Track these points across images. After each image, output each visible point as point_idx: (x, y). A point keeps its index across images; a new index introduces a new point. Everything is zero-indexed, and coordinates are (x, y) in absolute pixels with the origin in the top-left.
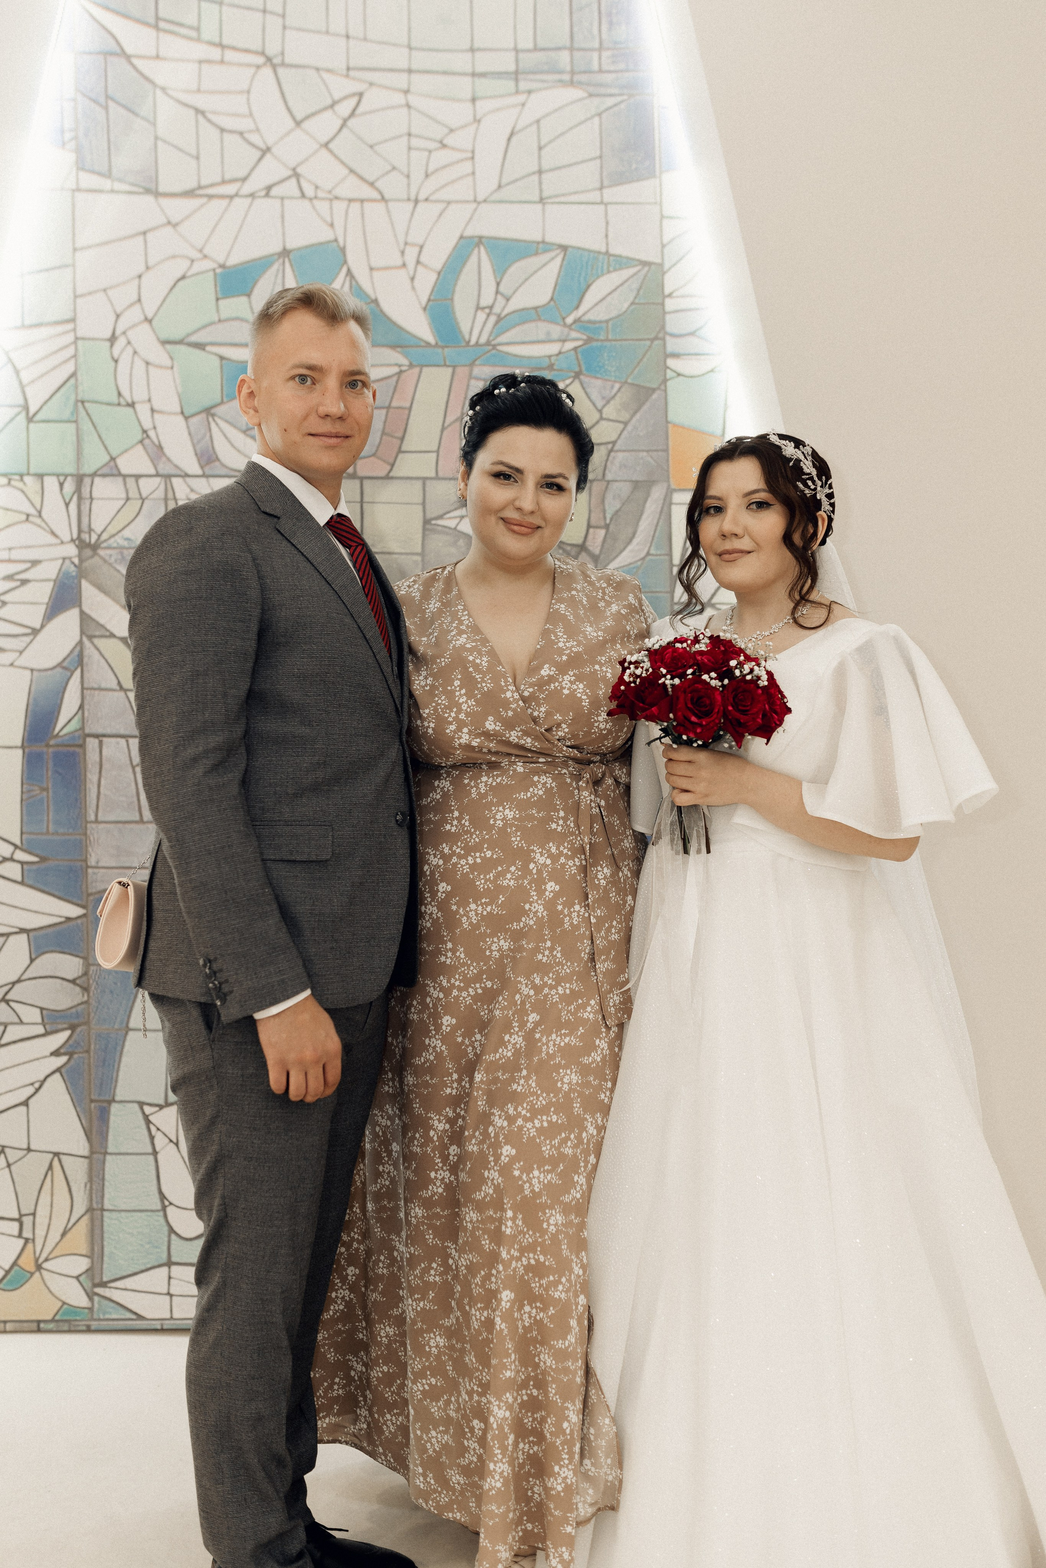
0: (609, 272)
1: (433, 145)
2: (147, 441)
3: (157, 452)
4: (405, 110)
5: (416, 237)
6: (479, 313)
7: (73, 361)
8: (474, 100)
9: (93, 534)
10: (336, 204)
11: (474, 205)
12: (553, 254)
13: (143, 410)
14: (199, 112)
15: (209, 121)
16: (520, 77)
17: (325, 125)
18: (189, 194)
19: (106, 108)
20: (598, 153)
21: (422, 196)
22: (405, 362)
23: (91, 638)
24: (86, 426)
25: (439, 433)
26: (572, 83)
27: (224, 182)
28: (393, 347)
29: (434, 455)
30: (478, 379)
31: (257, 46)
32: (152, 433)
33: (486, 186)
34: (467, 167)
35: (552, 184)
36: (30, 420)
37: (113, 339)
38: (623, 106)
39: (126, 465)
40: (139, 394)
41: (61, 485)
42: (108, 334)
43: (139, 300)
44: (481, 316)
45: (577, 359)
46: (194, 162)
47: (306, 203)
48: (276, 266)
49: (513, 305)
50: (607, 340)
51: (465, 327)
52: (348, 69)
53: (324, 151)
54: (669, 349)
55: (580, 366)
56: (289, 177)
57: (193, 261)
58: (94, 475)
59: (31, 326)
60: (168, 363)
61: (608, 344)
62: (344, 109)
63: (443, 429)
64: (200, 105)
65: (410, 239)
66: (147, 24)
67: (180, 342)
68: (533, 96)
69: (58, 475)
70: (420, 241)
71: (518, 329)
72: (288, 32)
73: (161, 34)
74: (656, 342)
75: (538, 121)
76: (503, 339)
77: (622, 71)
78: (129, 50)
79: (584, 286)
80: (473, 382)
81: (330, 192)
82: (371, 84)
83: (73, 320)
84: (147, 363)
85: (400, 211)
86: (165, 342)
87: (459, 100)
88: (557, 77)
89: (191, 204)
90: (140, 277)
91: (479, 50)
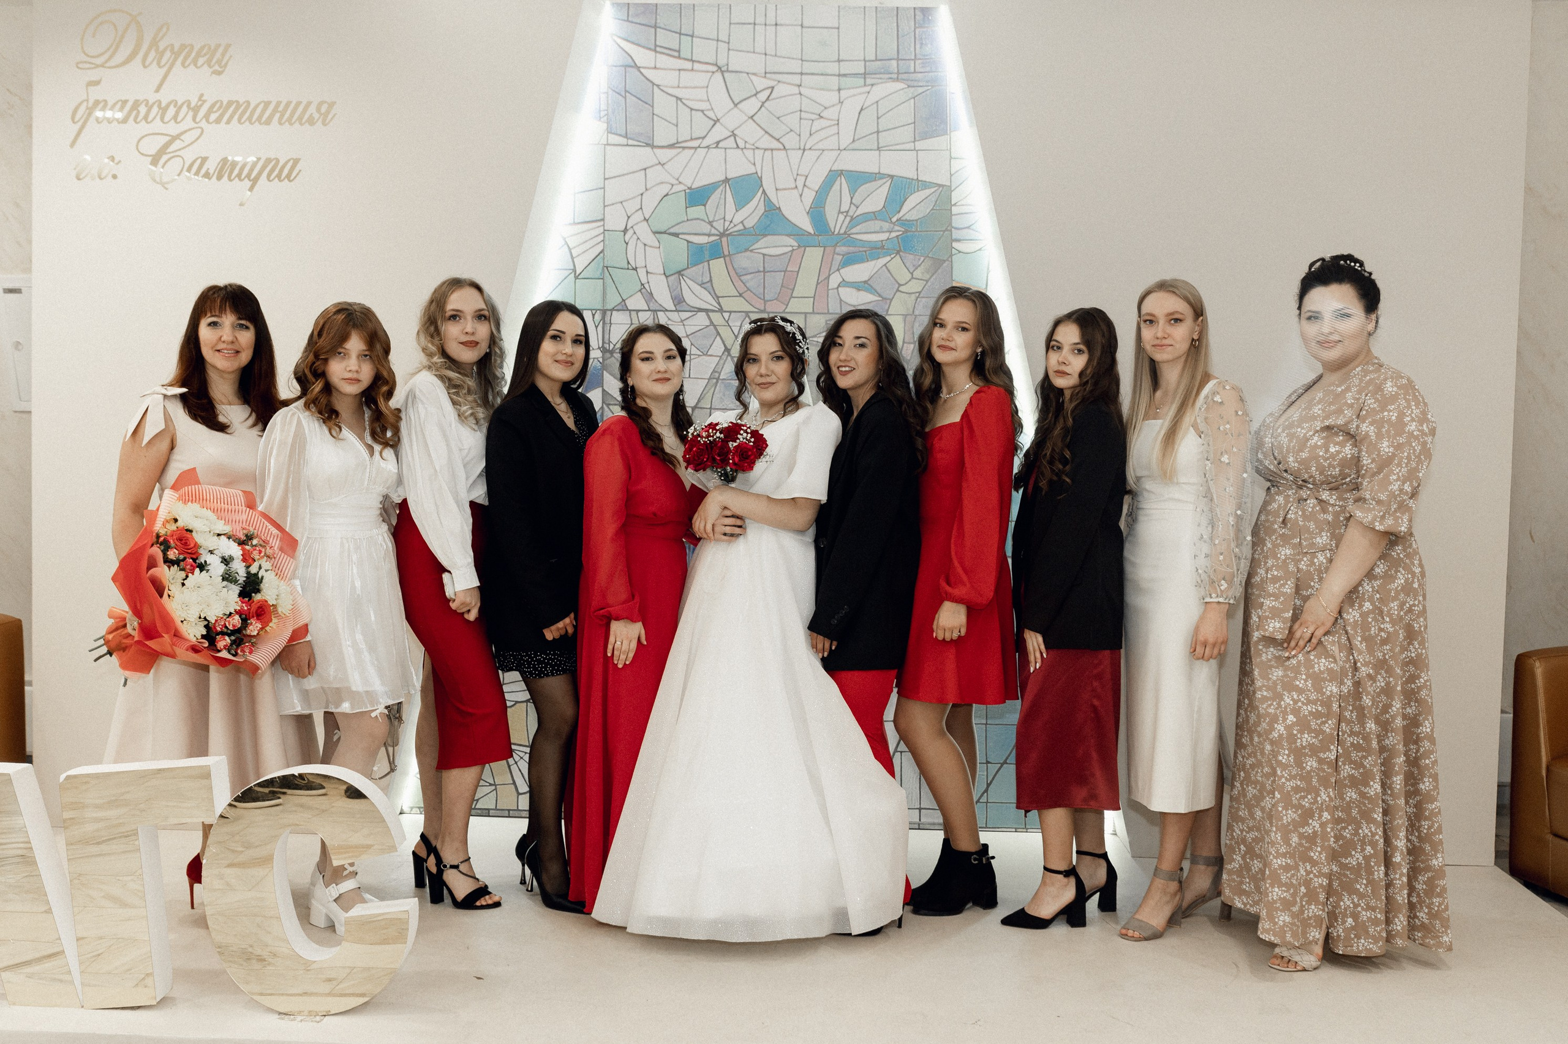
0: (918, 191)
1: (814, 117)
2: (643, 290)
3: (649, 296)
4: (799, 96)
5: (804, 170)
6: (840, 215)
7: (602, 243)
8: (839, 90)
9: (611, 345)
10: (756, 151)
11: (839, 152)
12: (884, 180)
13: (642, 273)
14: (677, 97)
15: (684, 104)
16: (867, 76)
17: (751, 106)
18: (671, 146)
19: (625, 98)
20: (913, 121)
21: (807, 147)
22: (796, 244)
23: (608, 405)
24: (609, 281)
25: (815, 286)
26: (897, 80)
27: (692, 139)
28: (789, 235)
29: (812, 299)
30: (838, 254)
31: (712, 60)
32: (647, 286)
33: (845, 141)
34: (834, 129)
35: (885, 139)
36: (576, 278)
37: (625, 231)
38: (928, 92)
39: (631, 304)
40: (640, 263)
41: (593, 315)
42: (623, 228)
43: (641, 208)
44: (841, 217)
45: (899, 243)
46: (675, 128)
47: (739, 151)
48: (721, 188)
49: (859, 212)
50: (917, 231)
51: (832, 226)
52: (766, 73)
53: (750, 121)
54: (954, 237)
55: (900, 247)
56: (731, 136)
57: (673, 185)
58: (612, 310)
59: (579, 223)
60: (657, 244)
61: (917, 233)
62: (763, 96)
63: (818, 283)
64: (680, 96)
65: (799, 173)
66: (650, 49)
67: (665, 233)
68: (874, 87)
69: (591, 310)
70: (806, 174)
71: (864, 224)
72: (731, 52)
73: (658, 55)
74: (946, 232)
75: (877, 102)
76: (854, 230)
77: (929, 72)
78: (639, 65)
79: (903, 199)
80: (836, 256)
81: (753, 145)
82: (779, 82)
83: (603, 220)
84: (645, 245)
85: (795, 155)
86: (655, 233)
87: (833, 90)
88: (890, 76)
89: (672, 152)
90: (642, 194)
91: (842, 61)
